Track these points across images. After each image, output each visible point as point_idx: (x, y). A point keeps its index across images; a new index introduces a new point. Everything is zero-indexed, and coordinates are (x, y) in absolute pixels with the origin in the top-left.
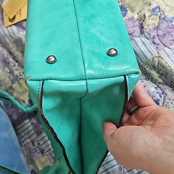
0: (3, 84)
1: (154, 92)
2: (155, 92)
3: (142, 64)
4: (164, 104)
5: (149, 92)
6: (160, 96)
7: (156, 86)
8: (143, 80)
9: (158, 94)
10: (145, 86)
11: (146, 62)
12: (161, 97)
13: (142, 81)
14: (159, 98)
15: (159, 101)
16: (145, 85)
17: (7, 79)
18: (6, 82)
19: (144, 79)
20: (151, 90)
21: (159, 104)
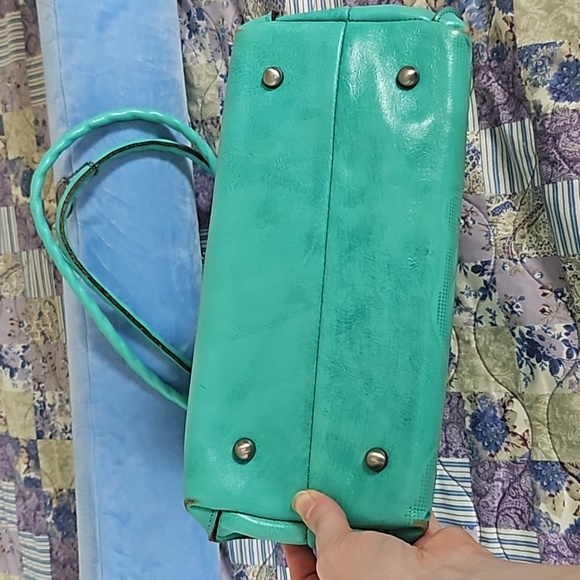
0: (199, 101)
1: (560, 336)
2: (561, 339)
3: (563, 254)
4: (568, 379)
5: (546, 332)
6: (567, 353)
7: (571, 323)
8: (546, 291)
9: (566, 348)
10: (543, 311)
11: (574, 256)
12: (569, 356)
13: (544, 295)
14: (565, 357)
15: (561, 364)
16: (547, 309)
17: (213, 91)
18: (208, 98)
19: (551, 290)
20: (555, 330)
21: (558, 372)
